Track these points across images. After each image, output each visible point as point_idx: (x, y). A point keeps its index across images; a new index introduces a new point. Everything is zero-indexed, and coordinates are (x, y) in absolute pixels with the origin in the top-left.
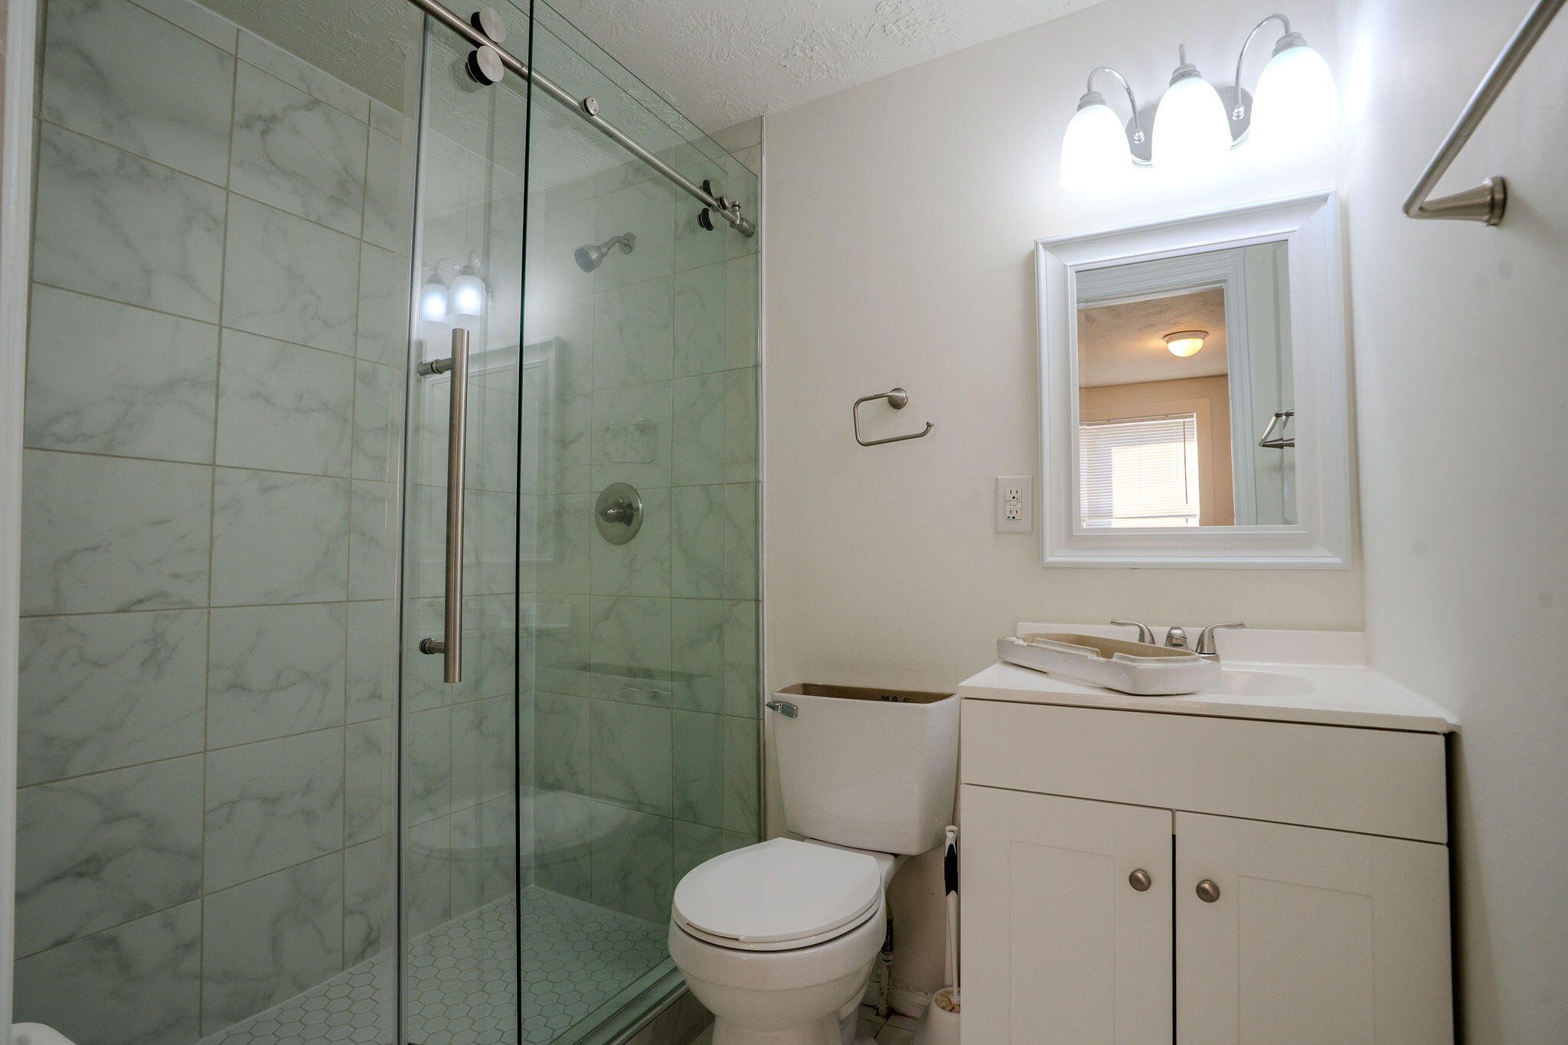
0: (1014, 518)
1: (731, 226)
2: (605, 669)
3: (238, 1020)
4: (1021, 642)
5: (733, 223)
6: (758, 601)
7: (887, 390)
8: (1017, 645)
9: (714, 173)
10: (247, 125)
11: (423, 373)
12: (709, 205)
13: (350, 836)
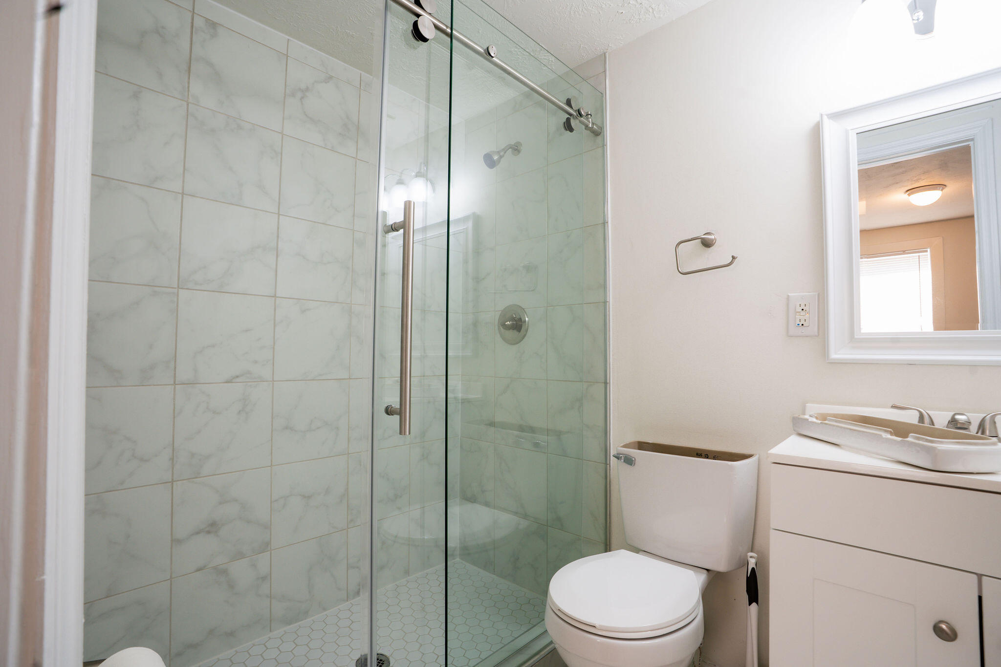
0: (802, 325)
1: (585, 129)
2: (504, 426)
3: (290, 624)
4: (814, 420)
5: (587, 127)
6: (606, 383)
7: (700, 234)
8: (811, 422)
9: (571, 93)
10: (293, 95)
11: (387, 232)
12: (571, 115)
13: (352, 520)
